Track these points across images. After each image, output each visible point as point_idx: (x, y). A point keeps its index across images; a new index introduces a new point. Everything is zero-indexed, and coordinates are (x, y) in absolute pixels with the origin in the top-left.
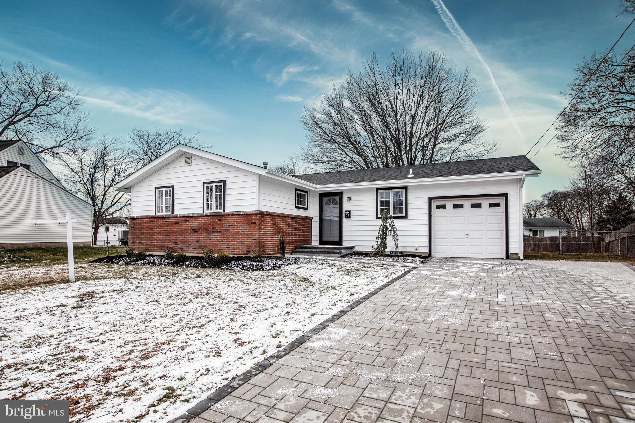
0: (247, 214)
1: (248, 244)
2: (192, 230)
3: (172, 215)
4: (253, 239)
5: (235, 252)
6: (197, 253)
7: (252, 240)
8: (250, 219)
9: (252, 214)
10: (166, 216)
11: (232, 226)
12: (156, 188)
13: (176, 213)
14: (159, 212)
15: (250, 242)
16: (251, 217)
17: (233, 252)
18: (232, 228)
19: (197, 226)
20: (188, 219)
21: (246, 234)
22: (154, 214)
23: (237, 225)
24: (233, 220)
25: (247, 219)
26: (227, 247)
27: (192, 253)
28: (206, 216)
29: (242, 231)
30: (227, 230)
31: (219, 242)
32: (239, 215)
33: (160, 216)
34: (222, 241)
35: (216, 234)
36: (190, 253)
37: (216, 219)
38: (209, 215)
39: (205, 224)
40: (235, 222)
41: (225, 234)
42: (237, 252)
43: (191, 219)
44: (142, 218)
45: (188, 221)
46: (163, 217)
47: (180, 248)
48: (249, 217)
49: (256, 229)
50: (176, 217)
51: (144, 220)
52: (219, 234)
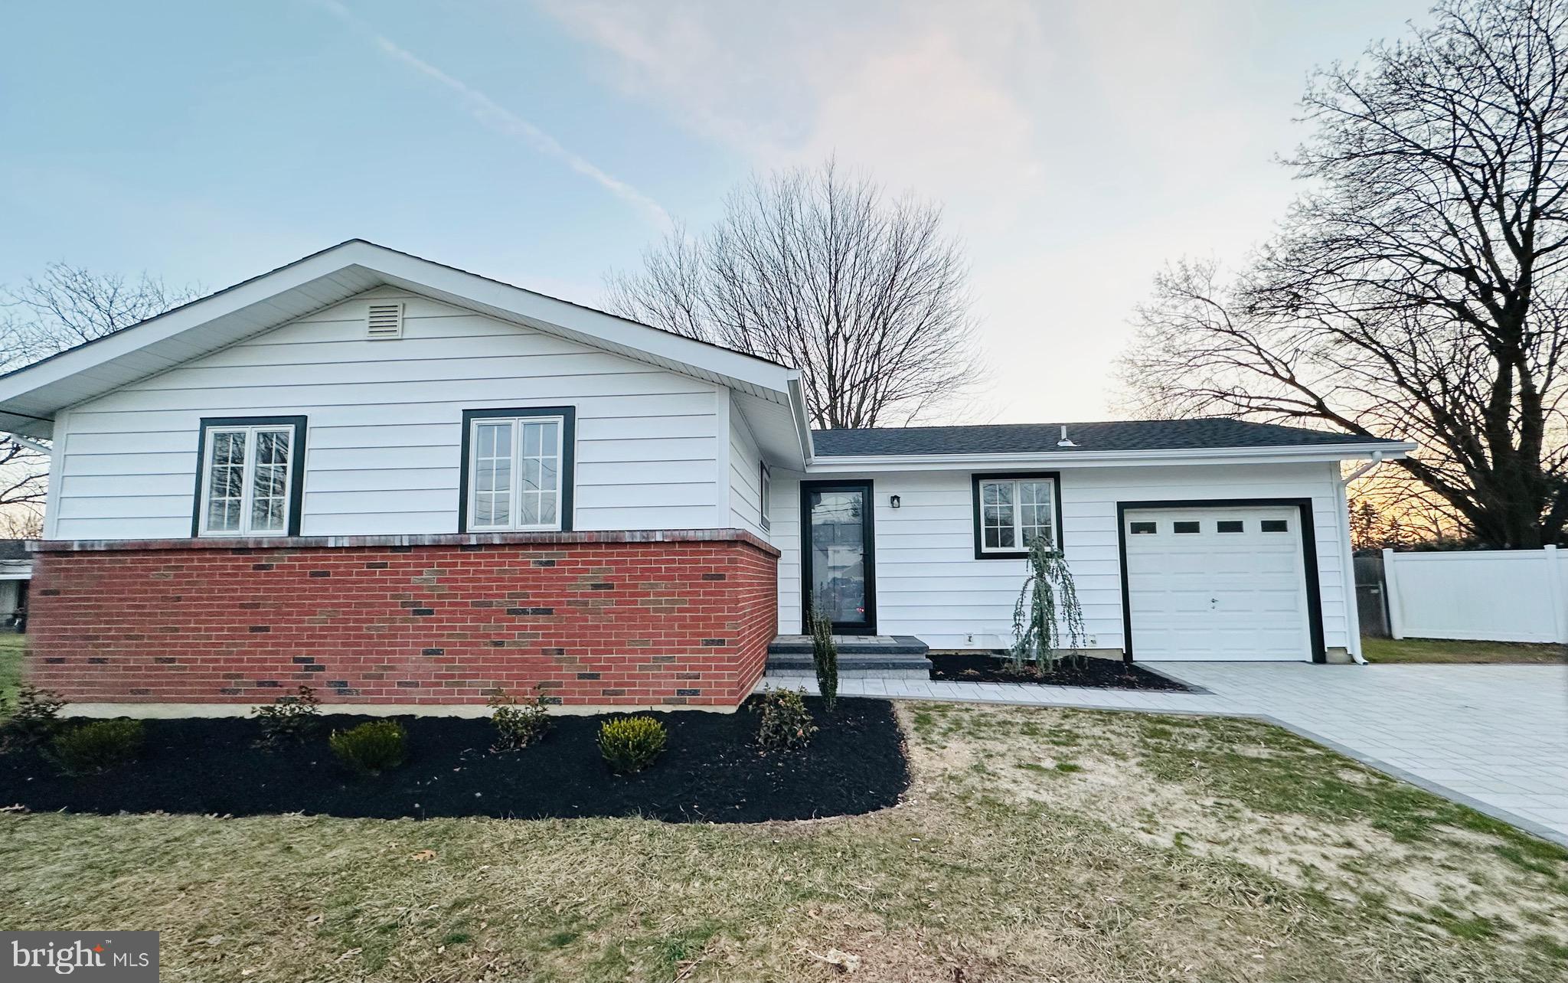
0: (685, 543)
1: (688, 659)
2: (403, 605)
3: (291, 541)
4: (713, 642)
5: (622, 693)
6: (423, 702)
7: (708, 643)
8: (698, 561)
9: (705, 542)
10: (259, 541)
11: (611, 587)
12: (206, 422)
13: (310, 529)
14: (218, 525)
15: (700, 651)
16: (702, 553)
17: (616, 693)
18: (608, 595)
19: (431, 588)
20: (378, 557)
21: (675, 619)
22: (187, 534)
23: (635, 586)
24: (616, 562)
25: (681, 562)
26: (581, 676)
27: (399, 702)
28: (479, 546)
29: (656, 610)
30: (586, 604)
31: (544, 652)
32: (648, 544)
33: (227, 541)
34: (561, 652)
35: (529, 621)
36: (388, 702)
37: (531, 559)
38: (497, 541)
39: (471, 580)
40: (627, 570)
41: (577, 619)
42: (631, 692)
43: (400, 558)
44: (114, 550)
45: (384, 565)
46: (241, 549)
47: (330, 684)
48: (692, 553)
49: (723, 601)
50: (317, 547)
51: (129, 558)
52: (542, 620)
